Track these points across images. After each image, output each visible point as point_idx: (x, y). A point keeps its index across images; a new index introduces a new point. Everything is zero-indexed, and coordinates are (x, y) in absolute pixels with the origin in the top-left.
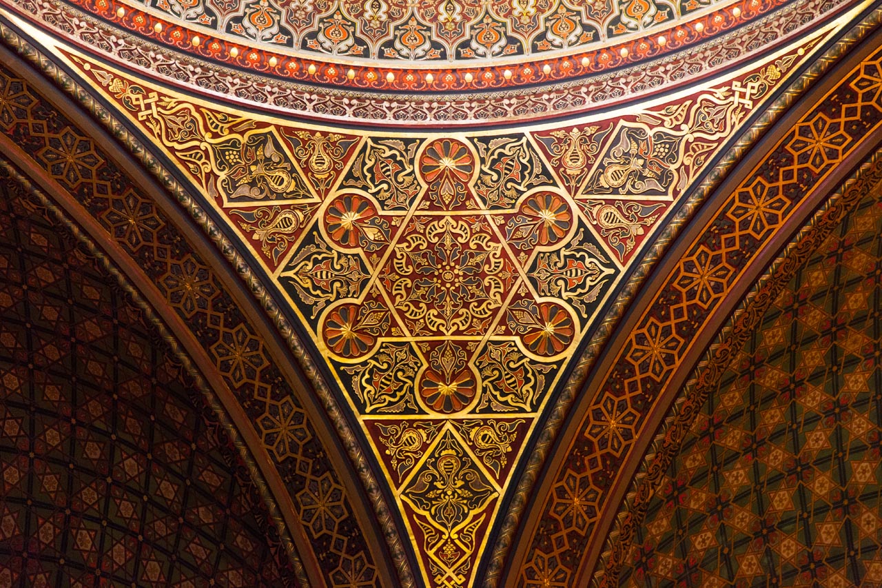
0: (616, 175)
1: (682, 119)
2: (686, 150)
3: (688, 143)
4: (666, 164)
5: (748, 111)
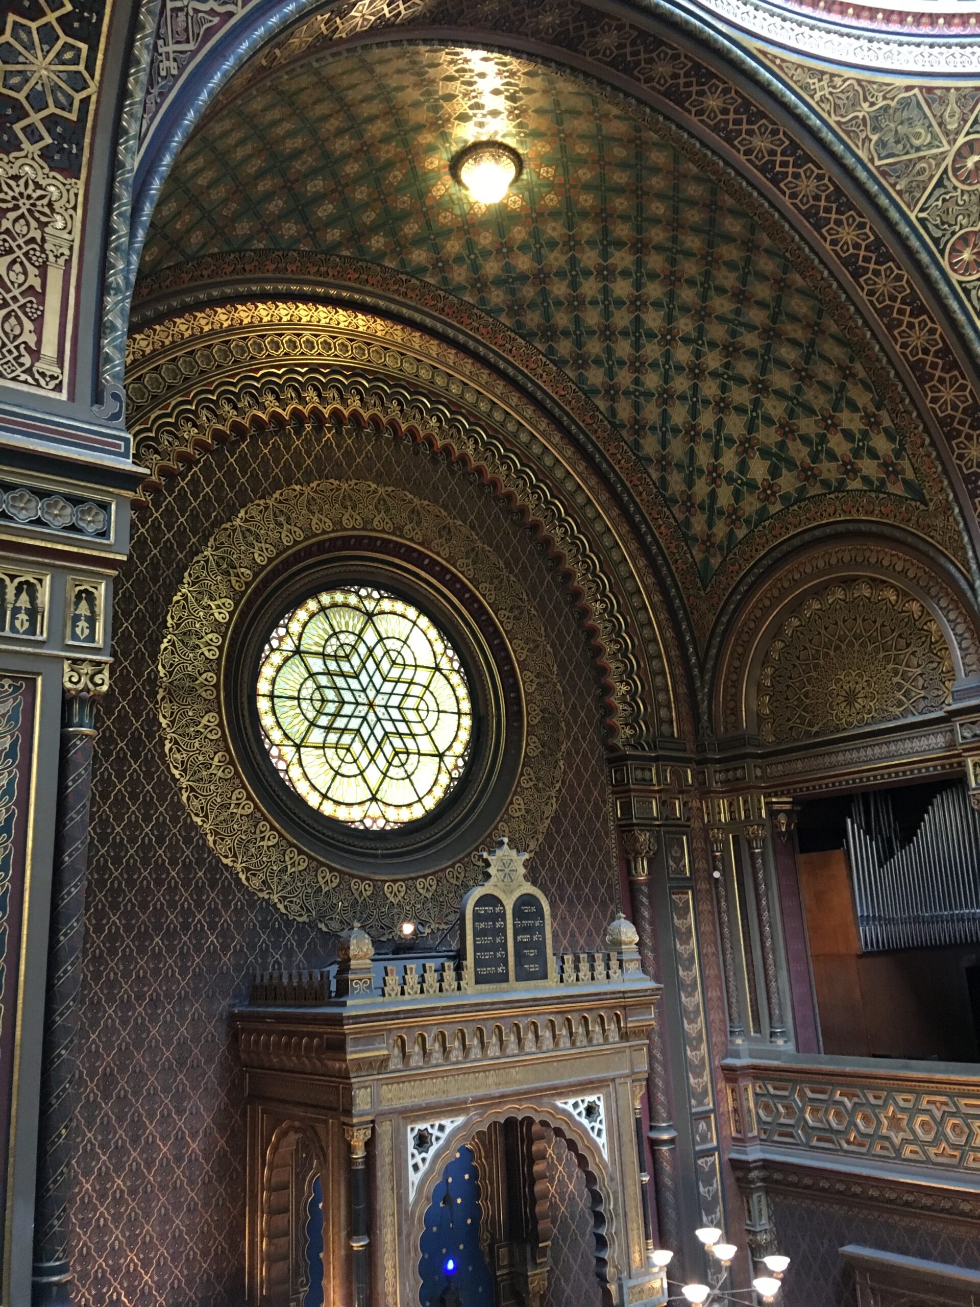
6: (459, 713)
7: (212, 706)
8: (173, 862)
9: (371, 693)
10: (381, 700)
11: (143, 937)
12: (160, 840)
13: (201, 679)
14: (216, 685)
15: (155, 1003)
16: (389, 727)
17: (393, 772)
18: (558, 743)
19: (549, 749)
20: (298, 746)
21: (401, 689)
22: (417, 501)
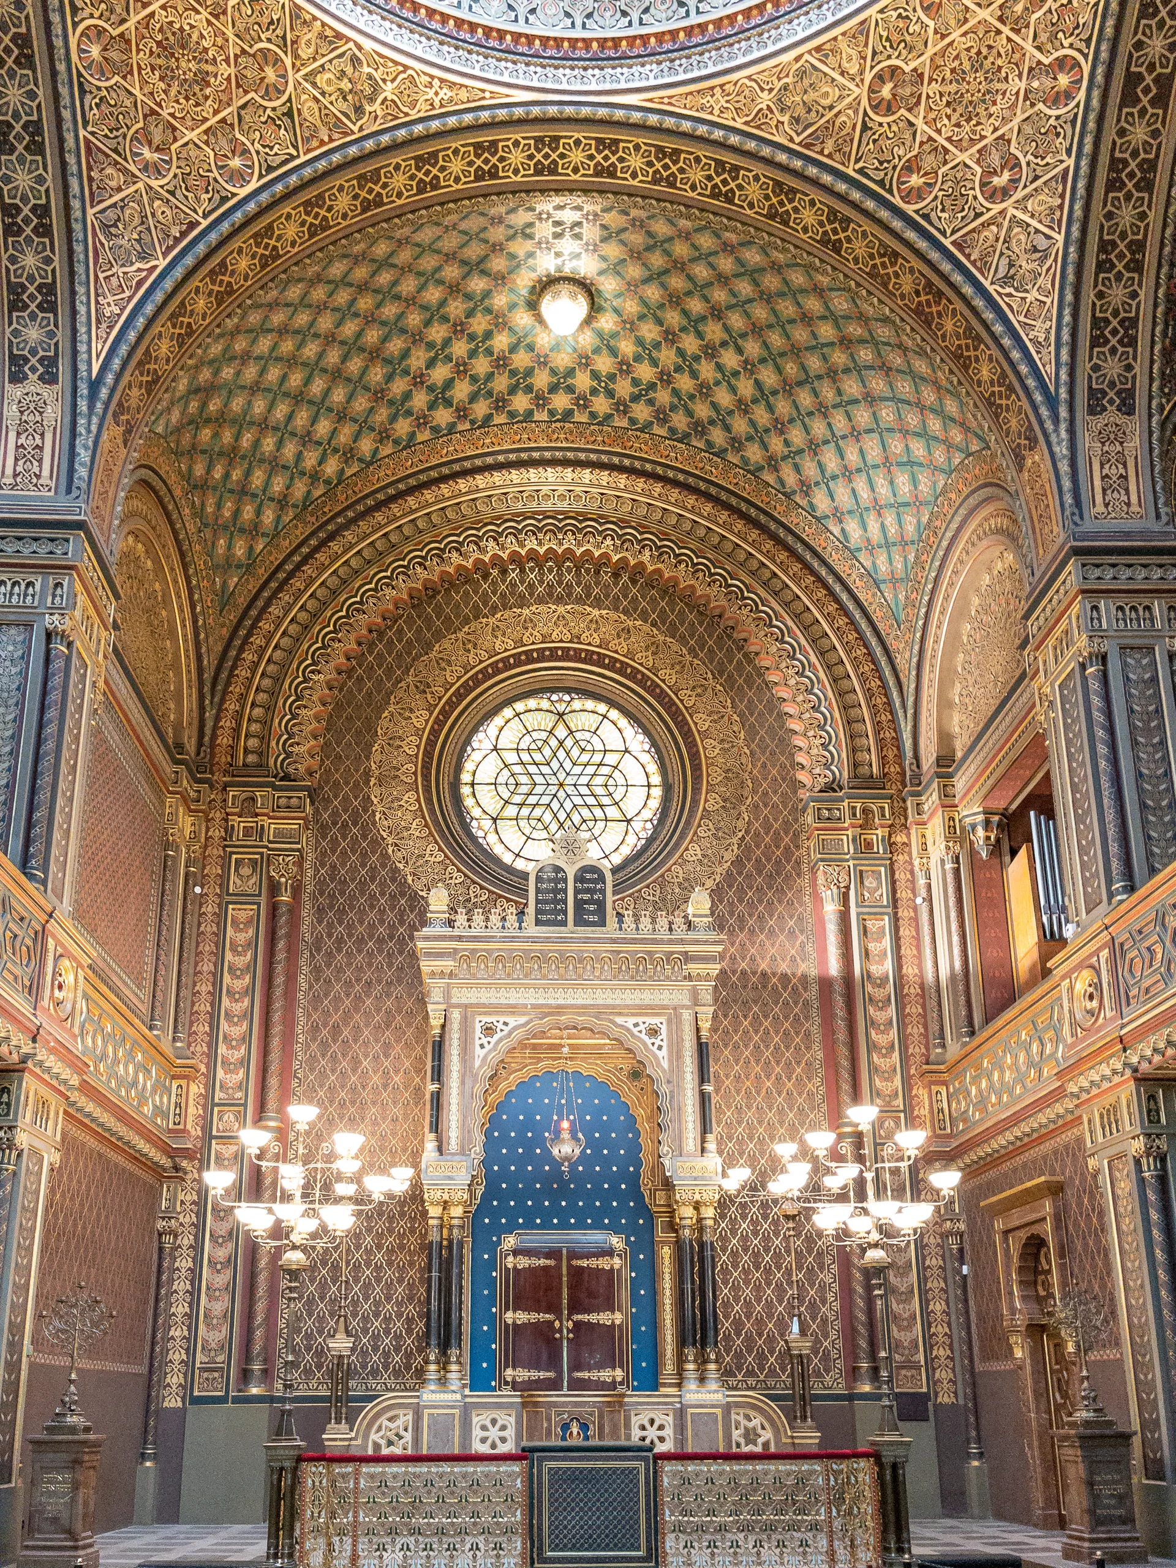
0: (329, 81)
1: (390, 77)
2: (382, 103)
3: (385, 99)
4: (365, 102)
5: (434, 108)
6: (649, 786)
8: (383, 894)
9: (561, 776)
10: (570, 780)
11: (361, 941)
12: (373, 879)
13: (403, 769)
14: (415, 773)
15: (369, 984)
16: (578, 800)
17: (580, 835)
18: (741, 799)
19: (732, 803)
20: (495, 820)
21: (590, 770)
22: (596, 612)
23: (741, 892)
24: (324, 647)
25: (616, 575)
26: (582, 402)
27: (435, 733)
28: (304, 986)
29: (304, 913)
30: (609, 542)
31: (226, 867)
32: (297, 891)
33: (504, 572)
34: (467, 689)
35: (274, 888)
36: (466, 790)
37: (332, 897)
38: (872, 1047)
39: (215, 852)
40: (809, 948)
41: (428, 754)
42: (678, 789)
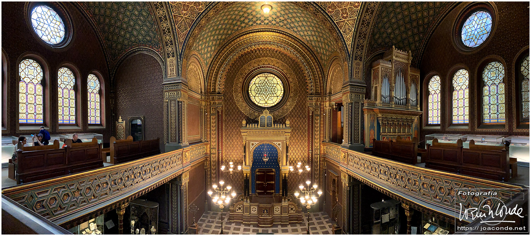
6: (281, 90)
7: (240, 93)
8: (236, 112)
9: (266, 88)
10: (268, 89)
11: (233, 120)
12: (234, 109)
13: (238, 89)
14: (240, 90)
16: (269, 93)
17: (269, 99)
18: (297, 94)
19: (295, 95)
20: (255, 97)
21: (271, 87)
22: (273, 59)
23: (296, 111)
24: (224, 69)
25: (276, 52)
26: (270, 22)
27: (244, 82)
28: (224, 128)
29: (223, 115)
30: (275, 46)
31: (210, 109)
32: (222, 112)
33: (256, 51)
34: (249, 74)
35: (218, 112)
36: (250, 91)
37: (228, 112)
38: (315, 138)
39: (209, 107)
40: (306, 120)
41: (243, 86)
42: (286, 92)
